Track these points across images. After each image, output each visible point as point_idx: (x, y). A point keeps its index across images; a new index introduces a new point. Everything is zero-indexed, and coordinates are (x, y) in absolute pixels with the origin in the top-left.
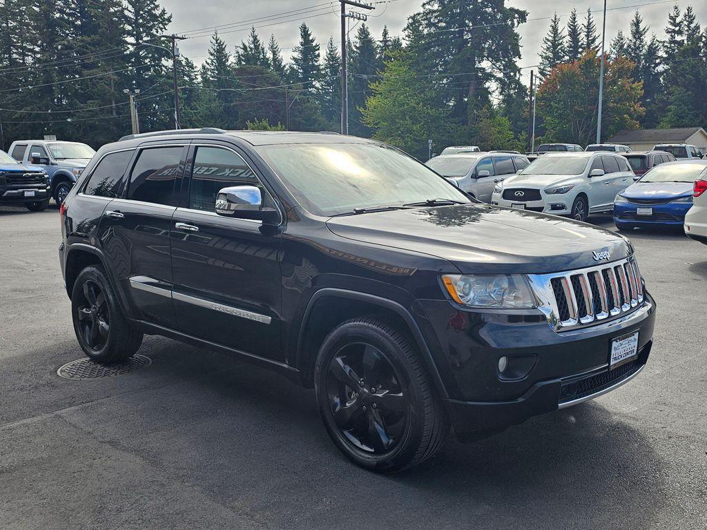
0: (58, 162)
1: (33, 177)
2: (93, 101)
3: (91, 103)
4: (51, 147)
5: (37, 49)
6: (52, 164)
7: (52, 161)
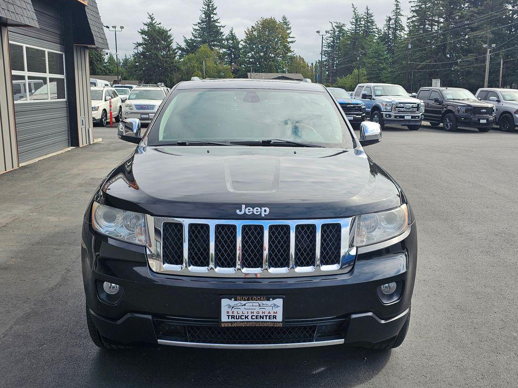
0: (377, 97)
1: (354, 107)
2: (472, 54)
3: (470, 56)
4: (376, 88)
5: (442, 20)
6: (373, 99)
7: (374, 97)
